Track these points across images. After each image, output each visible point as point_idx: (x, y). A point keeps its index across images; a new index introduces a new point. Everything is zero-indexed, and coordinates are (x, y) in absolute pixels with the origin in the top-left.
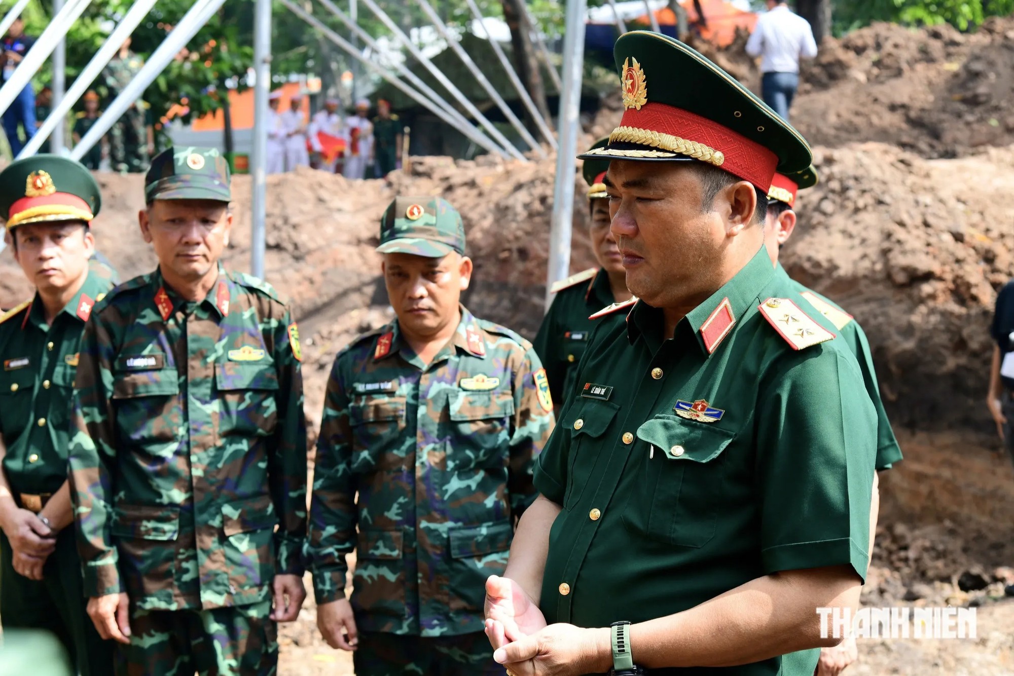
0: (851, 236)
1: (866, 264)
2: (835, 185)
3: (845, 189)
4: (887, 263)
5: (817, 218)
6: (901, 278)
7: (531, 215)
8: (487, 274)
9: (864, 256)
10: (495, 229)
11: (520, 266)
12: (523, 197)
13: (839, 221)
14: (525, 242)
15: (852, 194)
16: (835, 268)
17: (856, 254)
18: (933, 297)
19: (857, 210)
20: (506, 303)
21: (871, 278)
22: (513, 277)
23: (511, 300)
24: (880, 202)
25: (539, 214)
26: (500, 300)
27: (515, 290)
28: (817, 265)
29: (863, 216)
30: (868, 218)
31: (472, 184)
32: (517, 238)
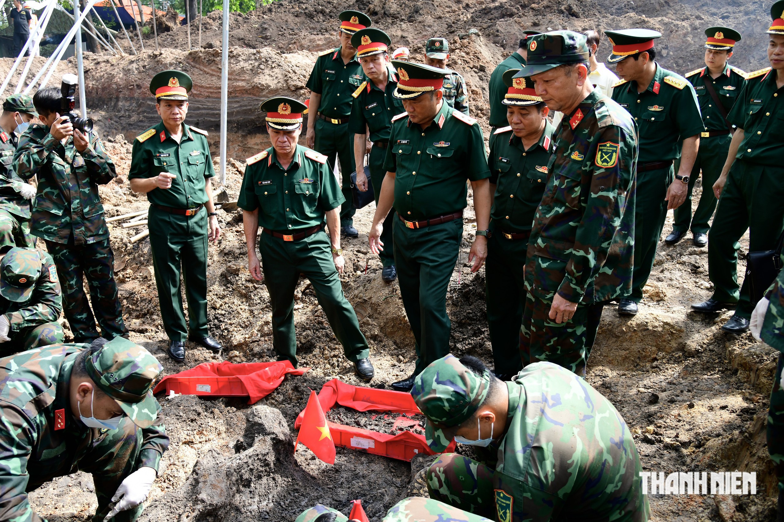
0: (272, 76)
1: (280, 84)
2: (264, 60)
3: (267, 61)
4: (287, 84)
5: (260, 71)
6: (293, 89)
7: (140, 72)
8: (125, 94)
9: (279, 82)
10: (125, 77)
11: (139, 91)
12: (135, 65)
13: (267, 71)
14: (139, 82)
15: (269, 63)
16: (270, 86)
17: (276, 81)
18: (304, 94)
19: (272, 68)
20: (134, 104)
21: (282, 89)
22: (136, 95)
23: (137, 103)
24: (279, 66)
25: (143, 72)
26: (131, 104)
27: (138, 100)
28: (263, 85)
29: (274, 70)
30: (276, 70)
31: (107, 61)
32: (136, 81)
